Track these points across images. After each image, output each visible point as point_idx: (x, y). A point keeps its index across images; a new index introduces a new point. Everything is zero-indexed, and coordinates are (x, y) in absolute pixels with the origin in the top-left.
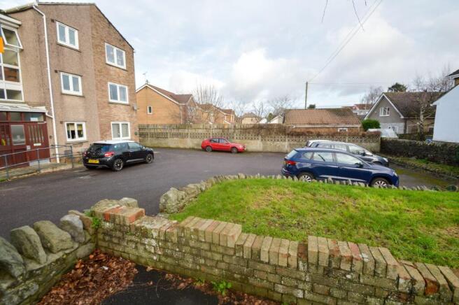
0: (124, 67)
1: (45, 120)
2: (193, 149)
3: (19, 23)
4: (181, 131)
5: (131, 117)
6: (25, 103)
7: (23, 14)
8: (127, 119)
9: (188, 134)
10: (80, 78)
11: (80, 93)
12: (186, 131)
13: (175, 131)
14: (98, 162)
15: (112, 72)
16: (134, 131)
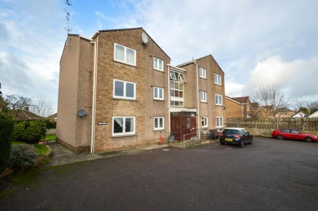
0: (220, 85)
1: (195, 116)
2: (260, 136)
3: (185, 70)
4: (248, 123)
5: (223, 113)
6: (184, 107)
7: (187, 66)
8: (222, 115)
9: (255, 125)
10: (206, 93)
11: (206, 101)
12: (253, 123)
13: (244, 123)
14: (232, 140)
15: (217, 88)
16: (225, 122)
